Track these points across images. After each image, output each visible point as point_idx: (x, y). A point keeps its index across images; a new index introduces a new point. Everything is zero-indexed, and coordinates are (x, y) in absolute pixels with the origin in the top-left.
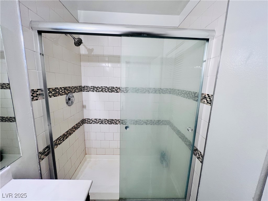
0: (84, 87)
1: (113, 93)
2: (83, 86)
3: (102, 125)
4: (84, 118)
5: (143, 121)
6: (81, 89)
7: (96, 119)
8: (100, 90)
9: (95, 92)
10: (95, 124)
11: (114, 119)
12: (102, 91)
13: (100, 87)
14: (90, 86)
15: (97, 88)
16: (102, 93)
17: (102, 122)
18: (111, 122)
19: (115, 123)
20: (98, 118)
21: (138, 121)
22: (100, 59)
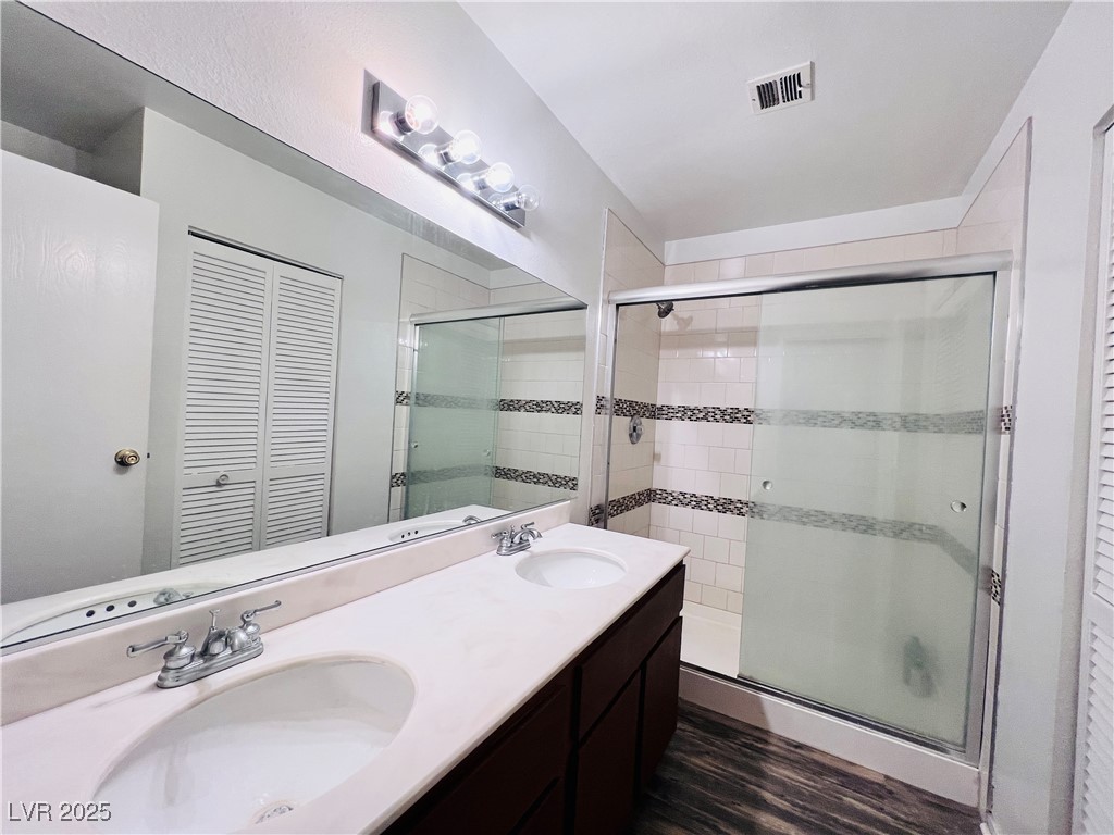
0: (661, 409)
1: (736, 424)
2: (659, 405)
3: (697, 511)
4: (654, 487)
5: (830, 516)
6: (655, 412)
7: (683, 494)
8: (701, 416)
9: (687, 421)
10: (681, 508)
11: (734, 497)
12: (705, 418)
13: (701, 407)
14: (675, 405)
15: (692, 410)
16: (704, 423)
17: (698, 503)
18: (725, 506)
19: (736, 512)
20: (690, 491)
21: (812, 513)
22: (706, 339)
